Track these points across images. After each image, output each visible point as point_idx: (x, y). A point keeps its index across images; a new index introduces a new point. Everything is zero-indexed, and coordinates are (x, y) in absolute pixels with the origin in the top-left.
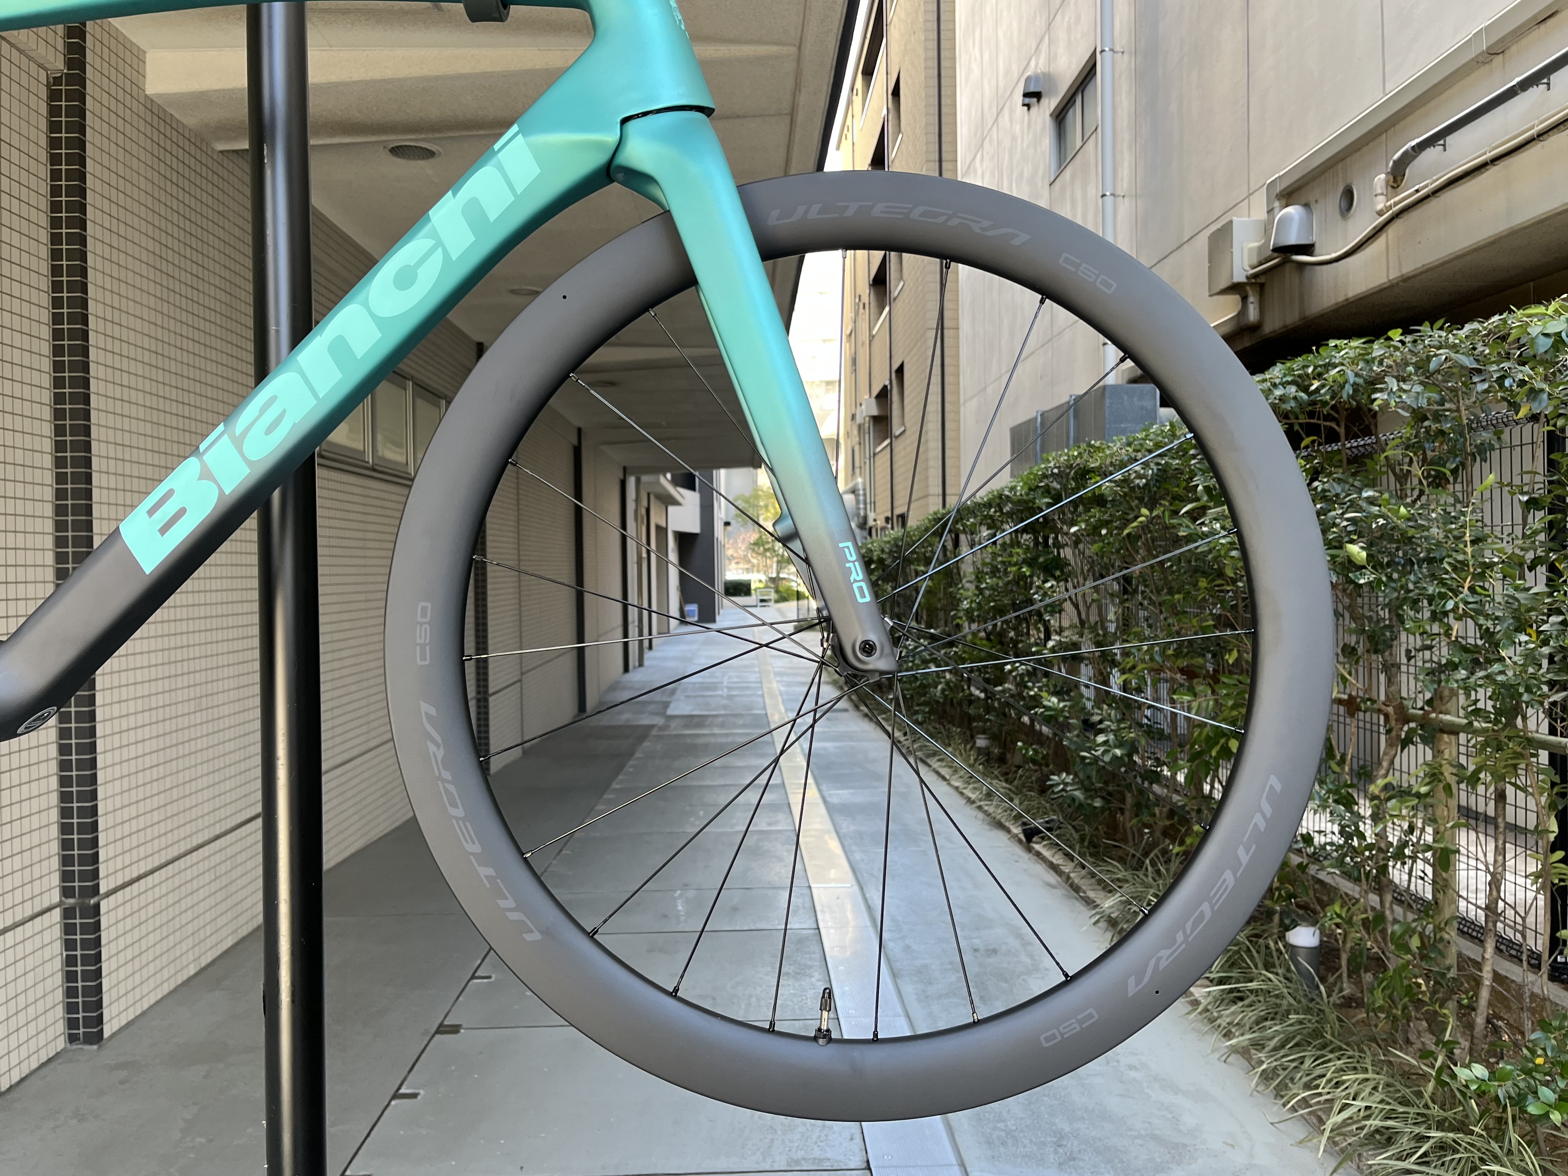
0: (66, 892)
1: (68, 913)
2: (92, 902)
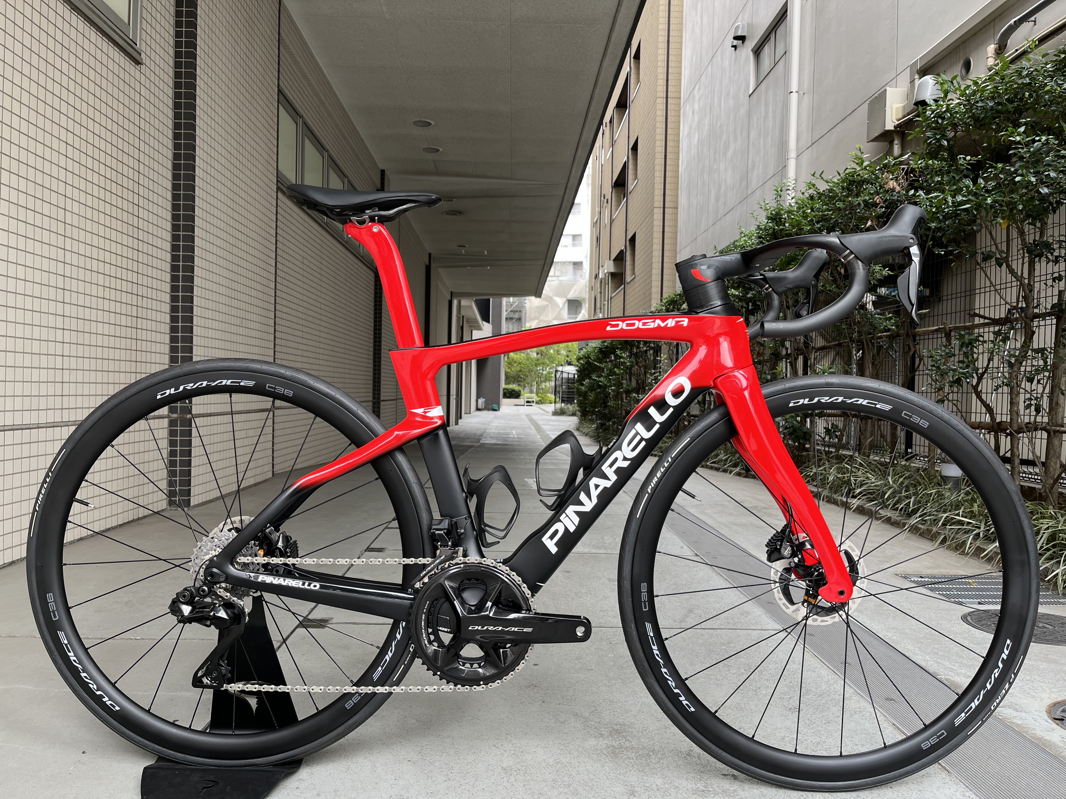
0: (172, 410)
1: (172, 423)
2: (187, 416)
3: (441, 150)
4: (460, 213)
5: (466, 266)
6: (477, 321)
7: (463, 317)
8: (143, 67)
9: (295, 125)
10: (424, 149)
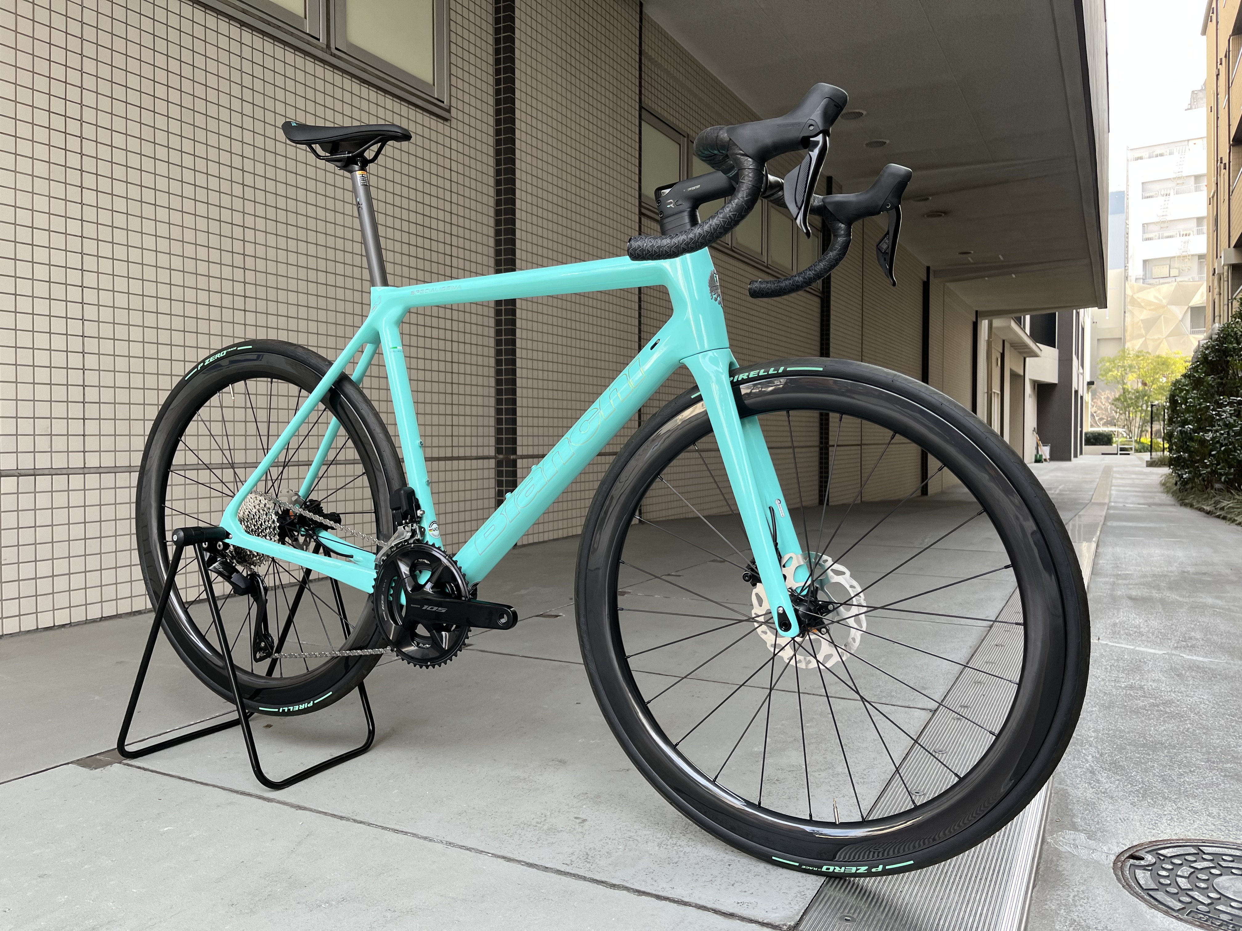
0: (499, 451)
1: (499, 464)
2: (512, 457)
3: (888, 142)
4: (945, 213)
5: (984, 277)
6: (1026, 346)
7: (1004, 341)
8: (454, 122)
9: (678, 146)
10: (867, 145)
